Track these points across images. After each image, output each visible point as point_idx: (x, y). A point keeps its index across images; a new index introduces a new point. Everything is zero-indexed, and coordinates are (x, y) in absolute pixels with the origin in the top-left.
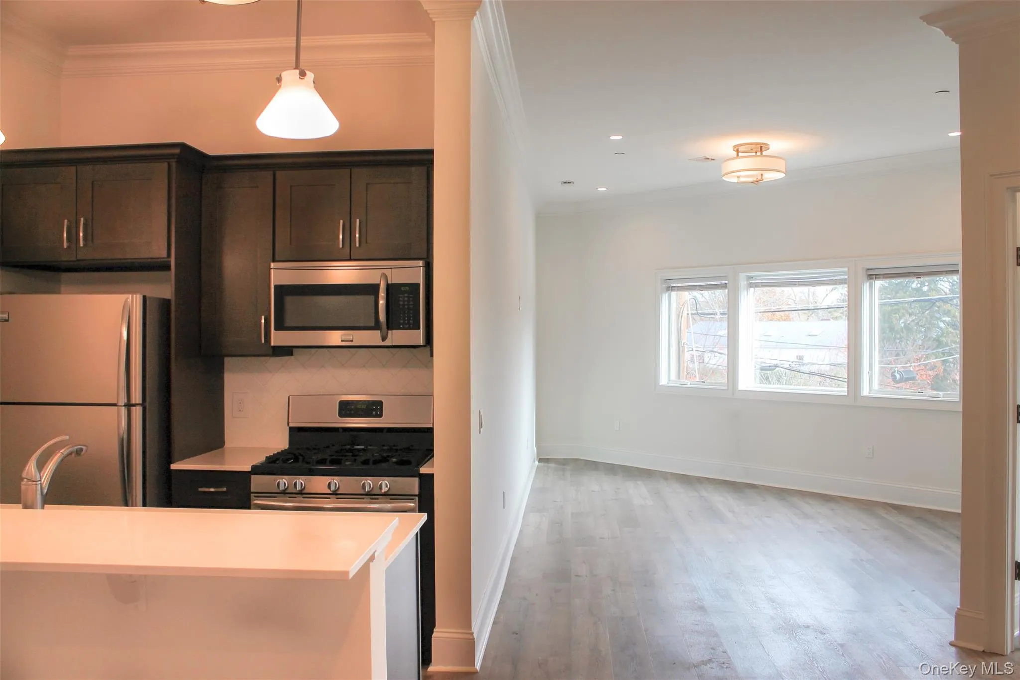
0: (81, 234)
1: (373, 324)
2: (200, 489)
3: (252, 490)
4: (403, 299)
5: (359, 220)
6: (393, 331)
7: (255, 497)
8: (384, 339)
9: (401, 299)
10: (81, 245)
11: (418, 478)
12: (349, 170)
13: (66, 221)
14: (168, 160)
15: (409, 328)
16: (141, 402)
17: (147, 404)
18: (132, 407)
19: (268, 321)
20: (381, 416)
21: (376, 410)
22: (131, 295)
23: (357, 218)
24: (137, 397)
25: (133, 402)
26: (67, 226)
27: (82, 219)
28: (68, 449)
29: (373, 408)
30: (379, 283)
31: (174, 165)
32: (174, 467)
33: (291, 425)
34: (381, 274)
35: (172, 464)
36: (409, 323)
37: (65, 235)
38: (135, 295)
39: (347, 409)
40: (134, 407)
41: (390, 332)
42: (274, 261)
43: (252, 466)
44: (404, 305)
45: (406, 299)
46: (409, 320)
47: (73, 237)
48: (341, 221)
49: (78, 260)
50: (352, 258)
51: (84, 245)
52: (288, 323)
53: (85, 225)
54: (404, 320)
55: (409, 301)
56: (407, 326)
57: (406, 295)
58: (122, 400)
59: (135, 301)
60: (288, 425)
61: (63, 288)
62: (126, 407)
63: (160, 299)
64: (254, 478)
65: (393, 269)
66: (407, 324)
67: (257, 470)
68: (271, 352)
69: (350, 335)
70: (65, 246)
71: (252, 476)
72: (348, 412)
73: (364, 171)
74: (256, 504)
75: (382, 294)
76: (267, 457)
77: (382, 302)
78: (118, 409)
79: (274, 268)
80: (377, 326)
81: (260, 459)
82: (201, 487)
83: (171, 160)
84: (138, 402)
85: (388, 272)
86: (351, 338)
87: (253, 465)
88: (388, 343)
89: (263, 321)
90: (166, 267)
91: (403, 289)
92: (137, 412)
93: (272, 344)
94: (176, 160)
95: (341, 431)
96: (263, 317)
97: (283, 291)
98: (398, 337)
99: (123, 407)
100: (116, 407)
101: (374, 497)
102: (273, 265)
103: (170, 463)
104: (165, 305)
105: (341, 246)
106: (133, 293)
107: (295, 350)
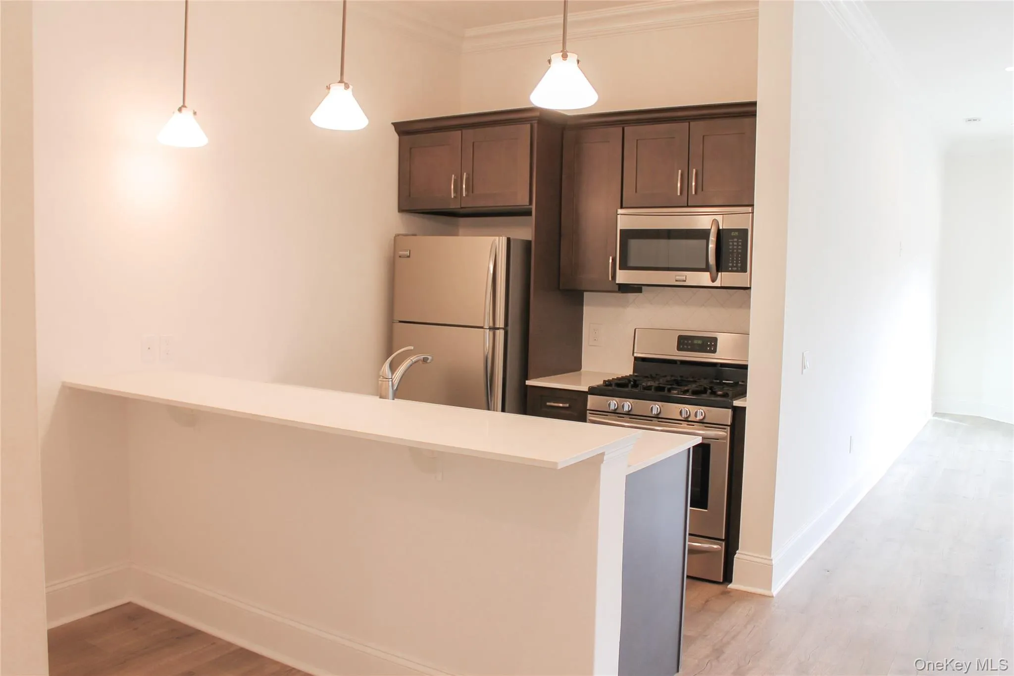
0: (464, 186)
1: (704, 266)
2: (548, 404)
3: (588, 408)
4: (732, 244)
5: (696, 170)
6: (723, 273)
7: (590, 414)
8: (713, 280)
9: (731, 243)
10: (464, 195)
11: (730, 410)
12: (688, 123)
13: (453, 176)
14: (531, 122)
15: (737, 271)
16: (503, 327)
17: (509, 328)
18: (496, 331)
19: (614, 260)
20: (714, 351)
21: (710, 346)
22: (497, 237)
23: (694, 168)
24: (500, 323)
25: (498, 326)
26: (454, 179)
27: (465, 174)
28: (417, 357)
29: (709, 344)
30: (710, 228)
31: (536, 126)
32: (528, 383)
33: (635, 355)
34: (713, 220)
35: (527, 380)
36: (736, 266)
37: (452, 187)
38: (501, 237)
39: (685, 342)
40: (498, 331)
41: (720, 274)
42: (622, 207)
43: (589, 387)
44: (733, 249)
45: (735, 244)
46: (737, 263)
47: (458, 189)
48: (680, 171)
49: (462, 208)
50: (689, 205)
51: (466, 195)
52: (631, 263)
53: (467, 179)
54: (733, 263)
55: (738, 245)
56: (735, 269)
57: (736, 240)
58: (488, 323)
59: (501, 242)
60: (633, 355)
61: (461, 231)
62: (491, 330)
63: (523, 241)
64: (590, 398)
65: (724, 215)
66: (735, 267)
67: (593, 391)
68: (617, 288)
69: (683, 276)
70: (453, 197)
71: (589, 396)
72: (685, 347)
73: (701, 123)
74: (589, 420)
75: (713, 238)
76: (604, 381)
77: (712, 246)
78: (484, 331)
79: (621, 214)
80: (707, 269)
81: (598, 382)
82: (549, 402)
83: (534, 122)
84: (501, 327)
85: (719, 218)
86: (684, 278)
87: (592, 387)
88: (717, 283)
89: (611, 261)
90: (528, 213)
91: (733, 234)
92: (500, 334)
93: (617, 282)
94: (536, 122)
95: (679, 363)
96: (611, 258)
97: (627, 235)
98: (725, 278)
99: (488, 330)
100: (483, 330)
101: (660, 420)
102: (620, 211)
103: (526, 377)
104: (527, 245)
105: (679, 194)
106: (499, 236)
107: (643, 288)
